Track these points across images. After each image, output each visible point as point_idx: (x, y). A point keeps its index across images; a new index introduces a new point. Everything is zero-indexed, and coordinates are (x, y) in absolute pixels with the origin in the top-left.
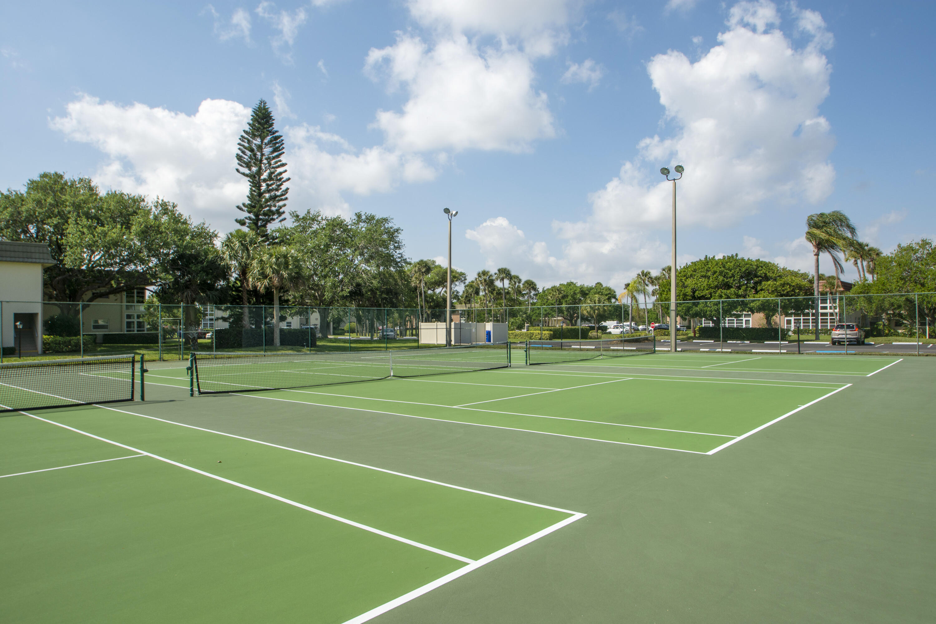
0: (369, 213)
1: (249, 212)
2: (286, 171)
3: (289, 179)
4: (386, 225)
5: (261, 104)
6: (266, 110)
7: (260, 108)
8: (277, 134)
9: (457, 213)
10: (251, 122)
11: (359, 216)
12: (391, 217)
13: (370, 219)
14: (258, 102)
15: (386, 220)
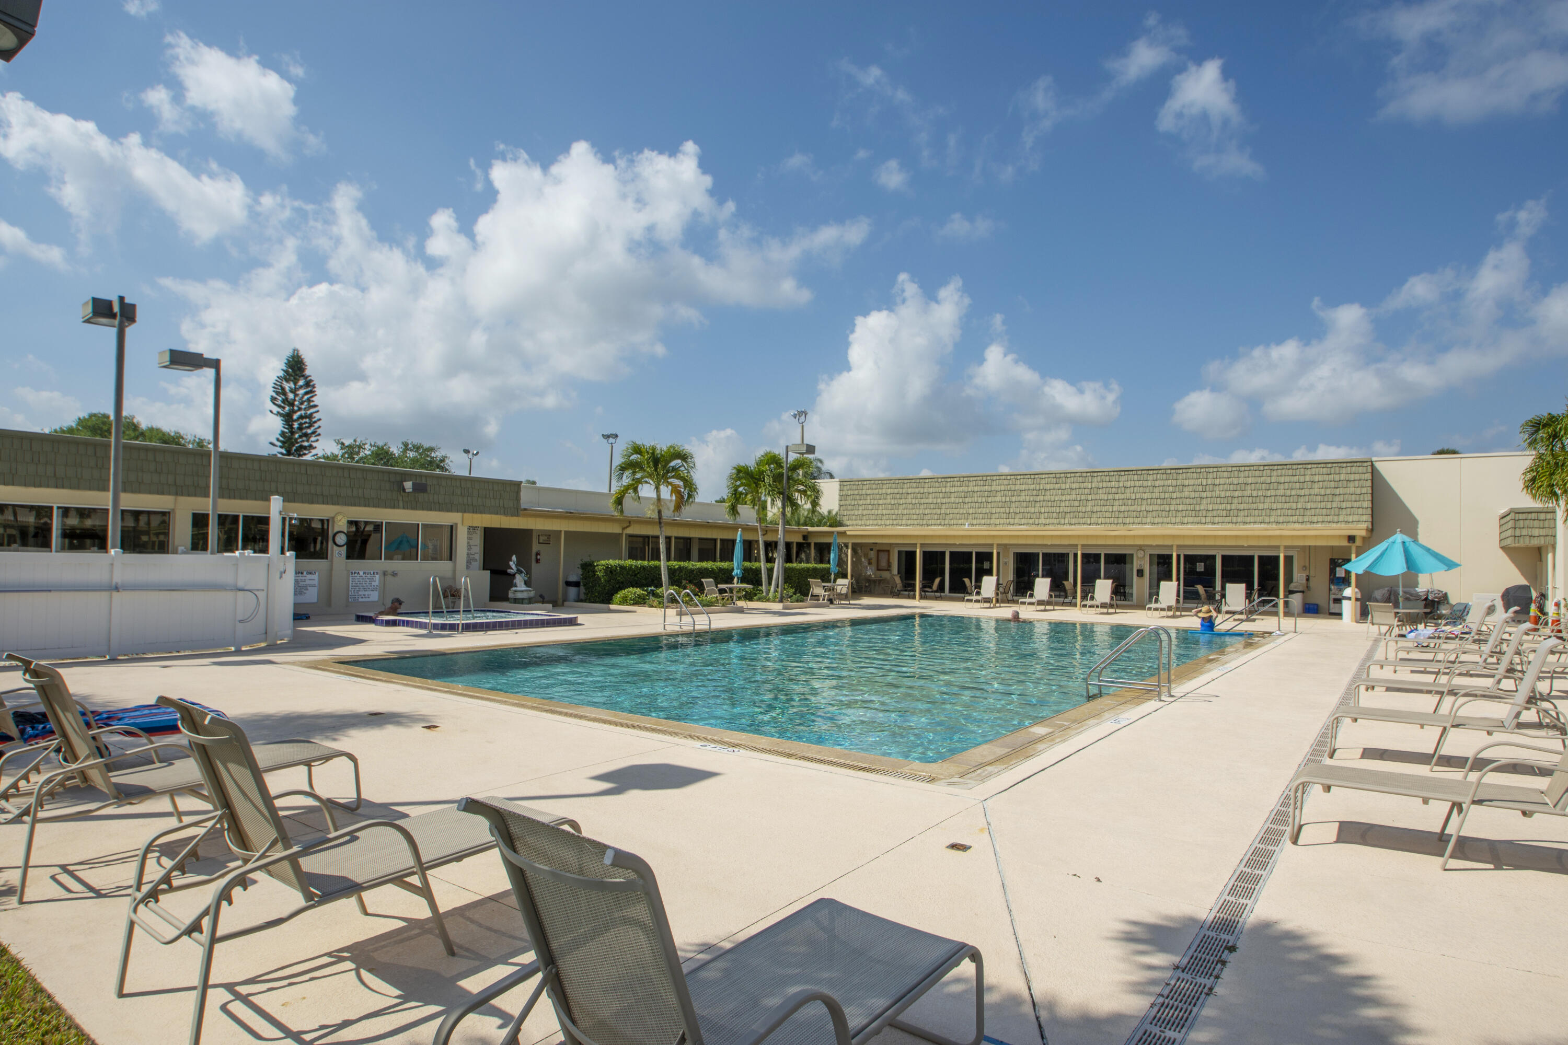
0: (415, 442)
1: (281, 447)
2: (318, 411)
3: (320, 420)
4: (433, 455)
5: (294, 352)
6: (299, 357)
7: (293, 357)
8: (309, 378)
9: (478, 453)
10: (285, 368)
11: (406, 445)
12: (439, 446)
13: (417, 448)
14: (291, 351)
15: (432, 449)
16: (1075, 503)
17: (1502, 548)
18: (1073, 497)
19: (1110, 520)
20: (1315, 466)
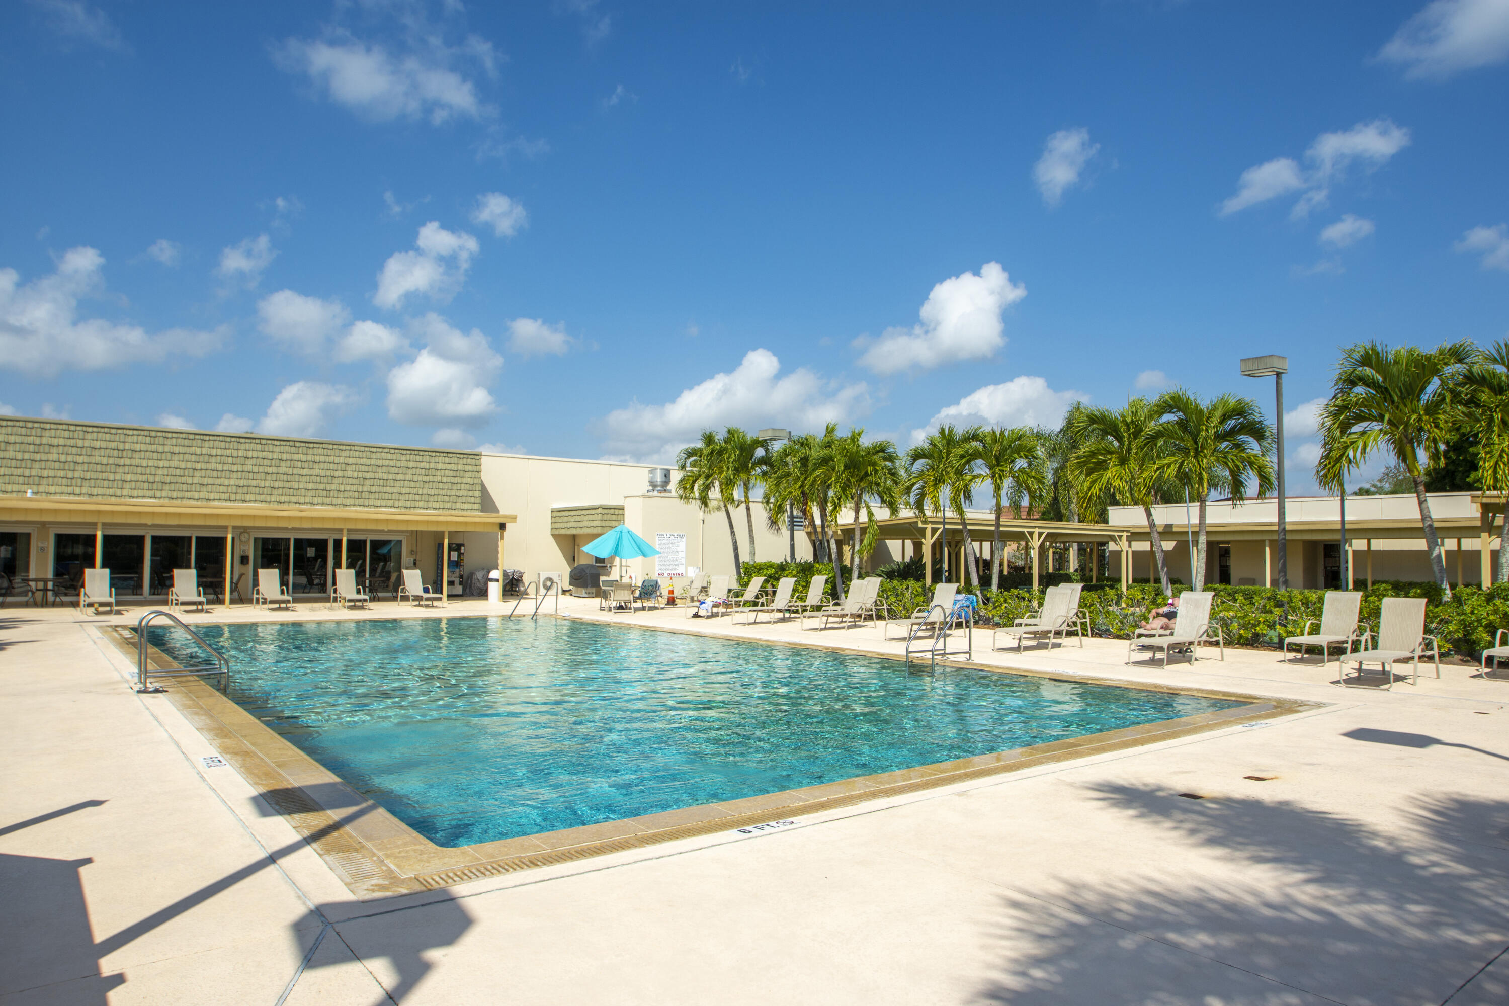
16: (178, 472)
17: (552, 535)
18: (175, 463)
19: (226, 496)
20: (439, 454)
